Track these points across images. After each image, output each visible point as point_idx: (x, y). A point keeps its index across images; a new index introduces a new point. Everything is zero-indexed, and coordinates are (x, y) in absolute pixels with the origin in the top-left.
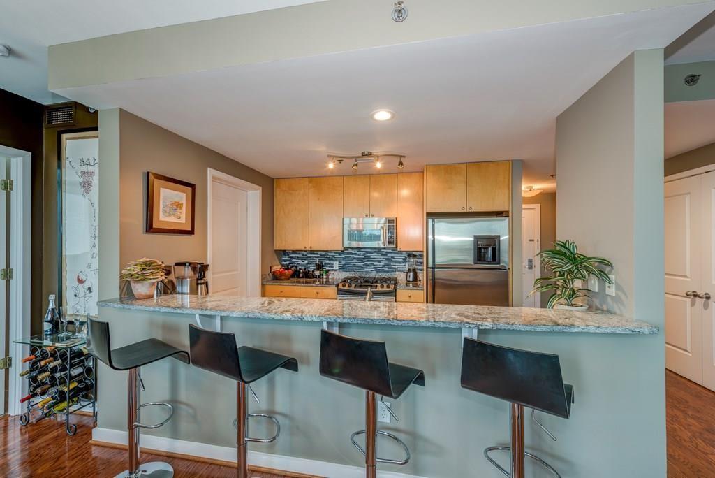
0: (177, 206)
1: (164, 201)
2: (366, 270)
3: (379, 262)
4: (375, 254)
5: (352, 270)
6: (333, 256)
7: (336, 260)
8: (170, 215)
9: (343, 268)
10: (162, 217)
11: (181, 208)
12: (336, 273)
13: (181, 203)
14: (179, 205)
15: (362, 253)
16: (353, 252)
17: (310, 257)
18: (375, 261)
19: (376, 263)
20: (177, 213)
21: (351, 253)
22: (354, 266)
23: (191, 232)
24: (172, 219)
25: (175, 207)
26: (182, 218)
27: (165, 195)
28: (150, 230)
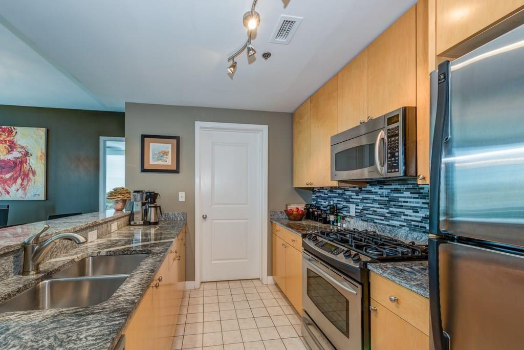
0: (164, 154)
1: (153, 152)
2: (391, 222)
3: (415, 210)
4: (407, 194)
5: (372, 220)
6: (350, 196)
7: (353, 203)
8: (158, 160)
9: (360, 216)
10: (152, 162)
11: (167, 155)
12: (352, 221)
13: (167, 151)
14: (166, 153)
15: (385, 192)
16: (373, 189)
17: (330, 197)
18: (408, 208)
19: (409, 212)
20: (164, 158)
21: (370, 192)
22: (375, 213)
23: (176, 171)
24: (160, 163)
25: (162, 155)
26: (168, 162)
27: (154, 147)
28: (144, 170)
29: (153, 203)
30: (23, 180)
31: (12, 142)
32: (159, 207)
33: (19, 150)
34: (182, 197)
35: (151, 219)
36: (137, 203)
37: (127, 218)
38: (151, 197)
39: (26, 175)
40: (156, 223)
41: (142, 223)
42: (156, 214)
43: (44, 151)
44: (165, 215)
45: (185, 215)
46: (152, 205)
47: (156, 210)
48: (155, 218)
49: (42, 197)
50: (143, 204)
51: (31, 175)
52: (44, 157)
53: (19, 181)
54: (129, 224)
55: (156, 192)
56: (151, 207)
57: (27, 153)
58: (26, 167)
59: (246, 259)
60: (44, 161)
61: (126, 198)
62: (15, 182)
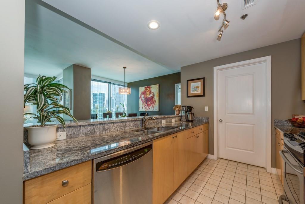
1: (192, 87)
8: (194, 91)
10: (191, 92)
11: (198, 88)
14: (198, 87)
20: (197, 90)
23: (204, 96)
24: (195, 92)
25: (196, 88)
26: (199, 91)
27: (193, 85)
28: (188, 97)
29: (190, 111)
30: (153, 104)
31: (150, 91)
32: (193, 113)
33: (152, 93)
34: (206, 109)
35: (189, 119)
36: (184, 111)
37: (180, 117)
38: (190, 109)
39: (154, 102)
40: (192, 121)
41: (185, 120)
42: (192, 117)
43: (158, 93)
44: (198, 118)
45: (208, 119)
46: (190, 112)
47: (192, 115)
48: (191, 119)
49: (158, 110)
50: (186, 112)
51: (155, 102)
52: (158, 95)
53: (152, 104)
54: (181, 121)
55: (192, 106)
56: (189, 113)
57: (154, 94)
58: (154, 99)
59: (253, 151)
60: (158, 97)
61: (180, 109)
62: (151, 105)
